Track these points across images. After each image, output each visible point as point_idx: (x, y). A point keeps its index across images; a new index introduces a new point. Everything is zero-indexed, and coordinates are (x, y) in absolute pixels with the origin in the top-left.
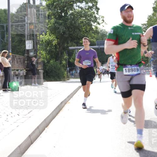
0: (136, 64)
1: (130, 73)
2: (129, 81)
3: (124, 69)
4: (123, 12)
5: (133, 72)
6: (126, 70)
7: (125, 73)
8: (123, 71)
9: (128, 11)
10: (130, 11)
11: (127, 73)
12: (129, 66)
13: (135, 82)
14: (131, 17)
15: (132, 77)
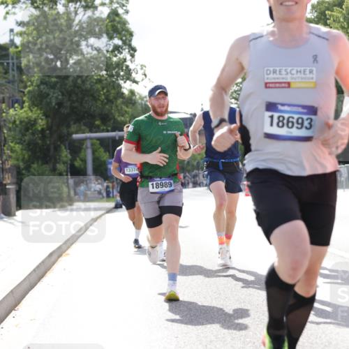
0: (169, 177)
1: (159, 190)
2: (158, 202)
3: (150, 184)
4: (152, 98)
5: (164, 188)
6: (153, 184)
7: (151, 190)
8: (148, 186)
9: (159, 98)
10: (163, 97)
11: (155, 190)
12: (159, 179)
13: (167, 202)
14: (163, 107)
15: (162, 195)
